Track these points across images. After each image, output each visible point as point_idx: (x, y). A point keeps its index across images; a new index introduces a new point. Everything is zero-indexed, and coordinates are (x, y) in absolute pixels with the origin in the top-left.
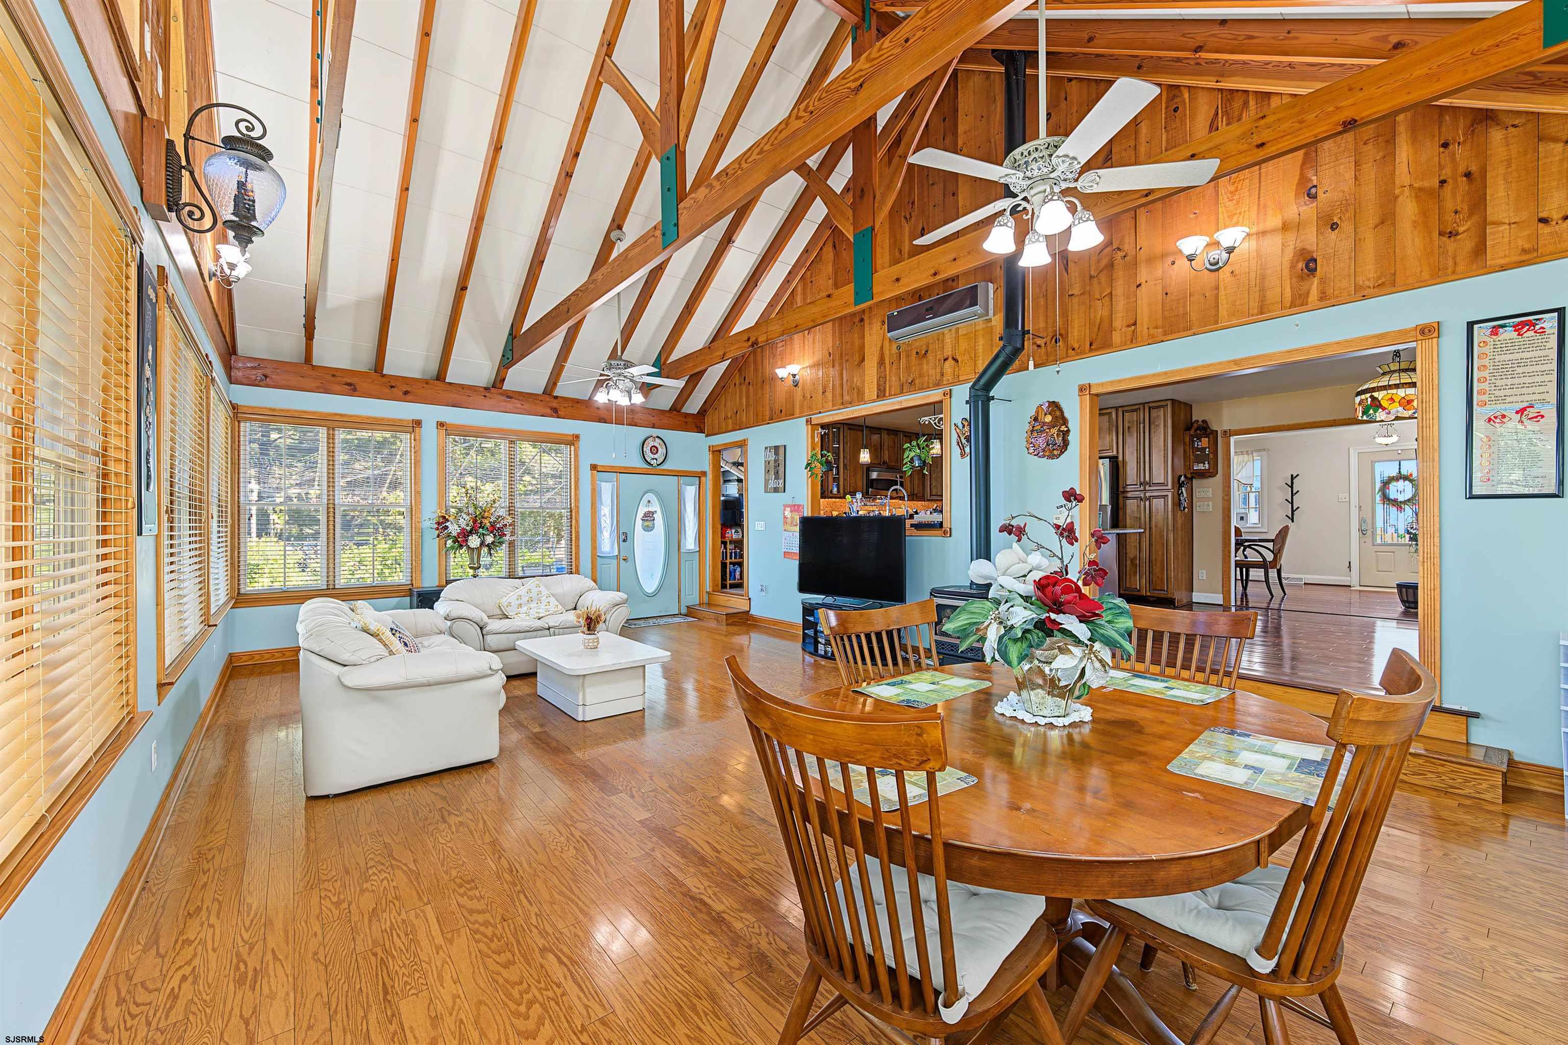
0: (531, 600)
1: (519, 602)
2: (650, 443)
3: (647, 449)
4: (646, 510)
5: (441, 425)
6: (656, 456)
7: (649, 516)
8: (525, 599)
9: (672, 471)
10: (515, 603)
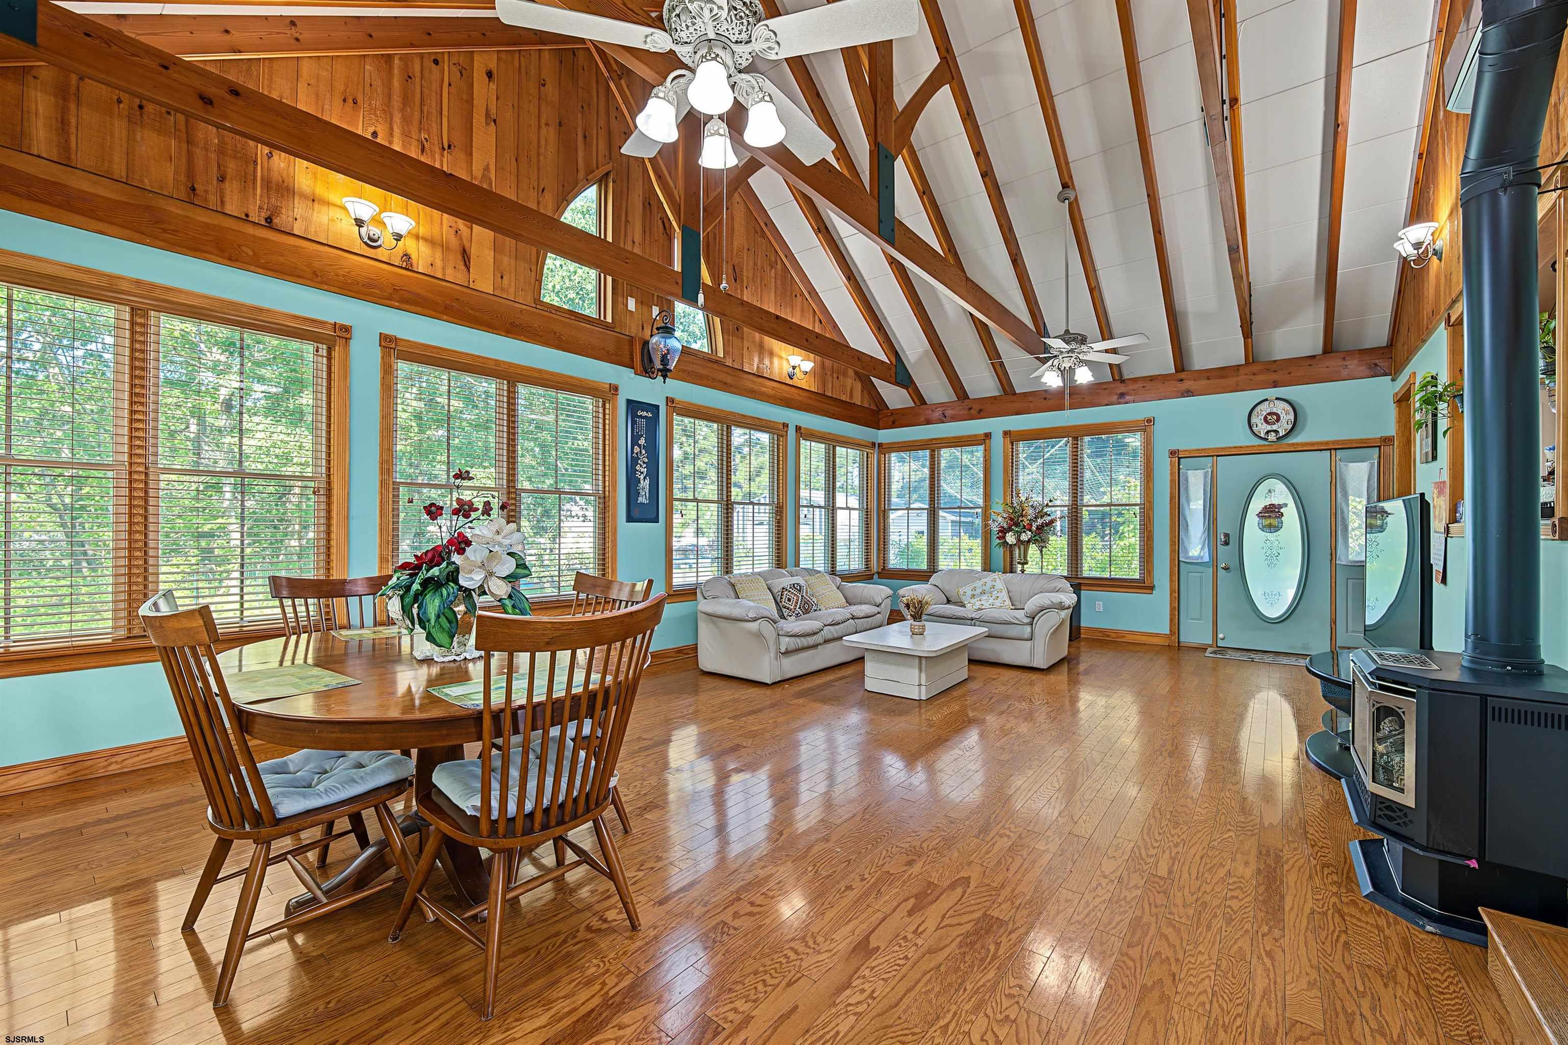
0: (983, 593)
1: (973, 593)
2: (1265, 409)
3: (1257, 420)
4: (1267, 502)
5: (1006, 433)
6: (1275, 427)
7: (1272, 512)
8: (978, 591)
9: (1312, 444)
10: (969, 593)
